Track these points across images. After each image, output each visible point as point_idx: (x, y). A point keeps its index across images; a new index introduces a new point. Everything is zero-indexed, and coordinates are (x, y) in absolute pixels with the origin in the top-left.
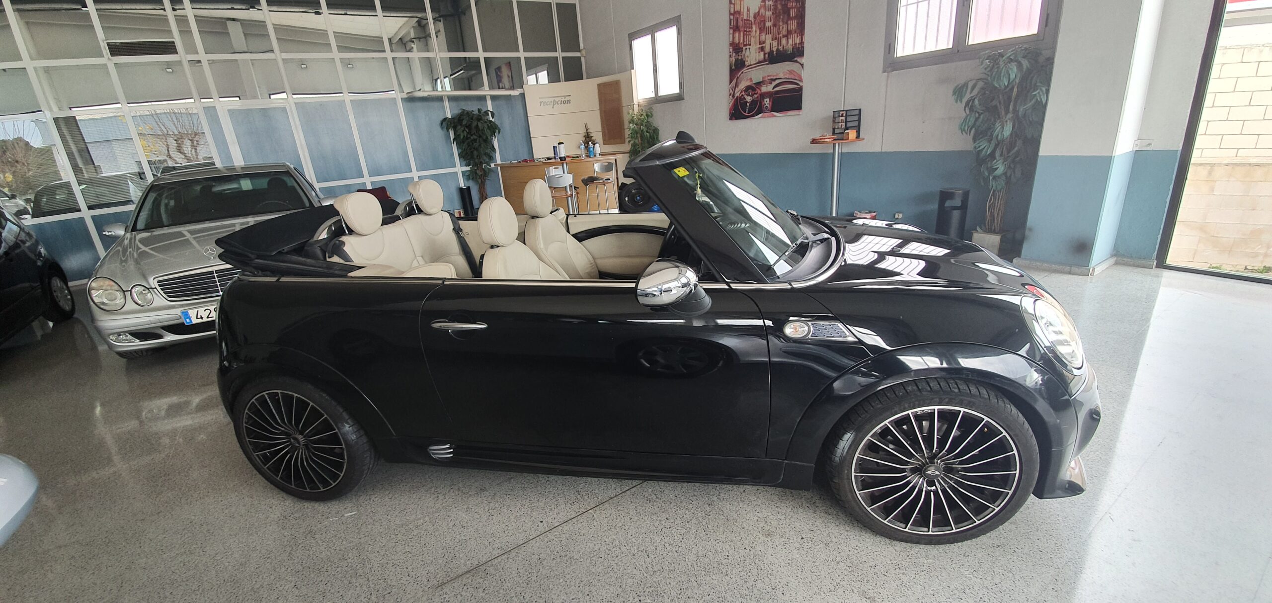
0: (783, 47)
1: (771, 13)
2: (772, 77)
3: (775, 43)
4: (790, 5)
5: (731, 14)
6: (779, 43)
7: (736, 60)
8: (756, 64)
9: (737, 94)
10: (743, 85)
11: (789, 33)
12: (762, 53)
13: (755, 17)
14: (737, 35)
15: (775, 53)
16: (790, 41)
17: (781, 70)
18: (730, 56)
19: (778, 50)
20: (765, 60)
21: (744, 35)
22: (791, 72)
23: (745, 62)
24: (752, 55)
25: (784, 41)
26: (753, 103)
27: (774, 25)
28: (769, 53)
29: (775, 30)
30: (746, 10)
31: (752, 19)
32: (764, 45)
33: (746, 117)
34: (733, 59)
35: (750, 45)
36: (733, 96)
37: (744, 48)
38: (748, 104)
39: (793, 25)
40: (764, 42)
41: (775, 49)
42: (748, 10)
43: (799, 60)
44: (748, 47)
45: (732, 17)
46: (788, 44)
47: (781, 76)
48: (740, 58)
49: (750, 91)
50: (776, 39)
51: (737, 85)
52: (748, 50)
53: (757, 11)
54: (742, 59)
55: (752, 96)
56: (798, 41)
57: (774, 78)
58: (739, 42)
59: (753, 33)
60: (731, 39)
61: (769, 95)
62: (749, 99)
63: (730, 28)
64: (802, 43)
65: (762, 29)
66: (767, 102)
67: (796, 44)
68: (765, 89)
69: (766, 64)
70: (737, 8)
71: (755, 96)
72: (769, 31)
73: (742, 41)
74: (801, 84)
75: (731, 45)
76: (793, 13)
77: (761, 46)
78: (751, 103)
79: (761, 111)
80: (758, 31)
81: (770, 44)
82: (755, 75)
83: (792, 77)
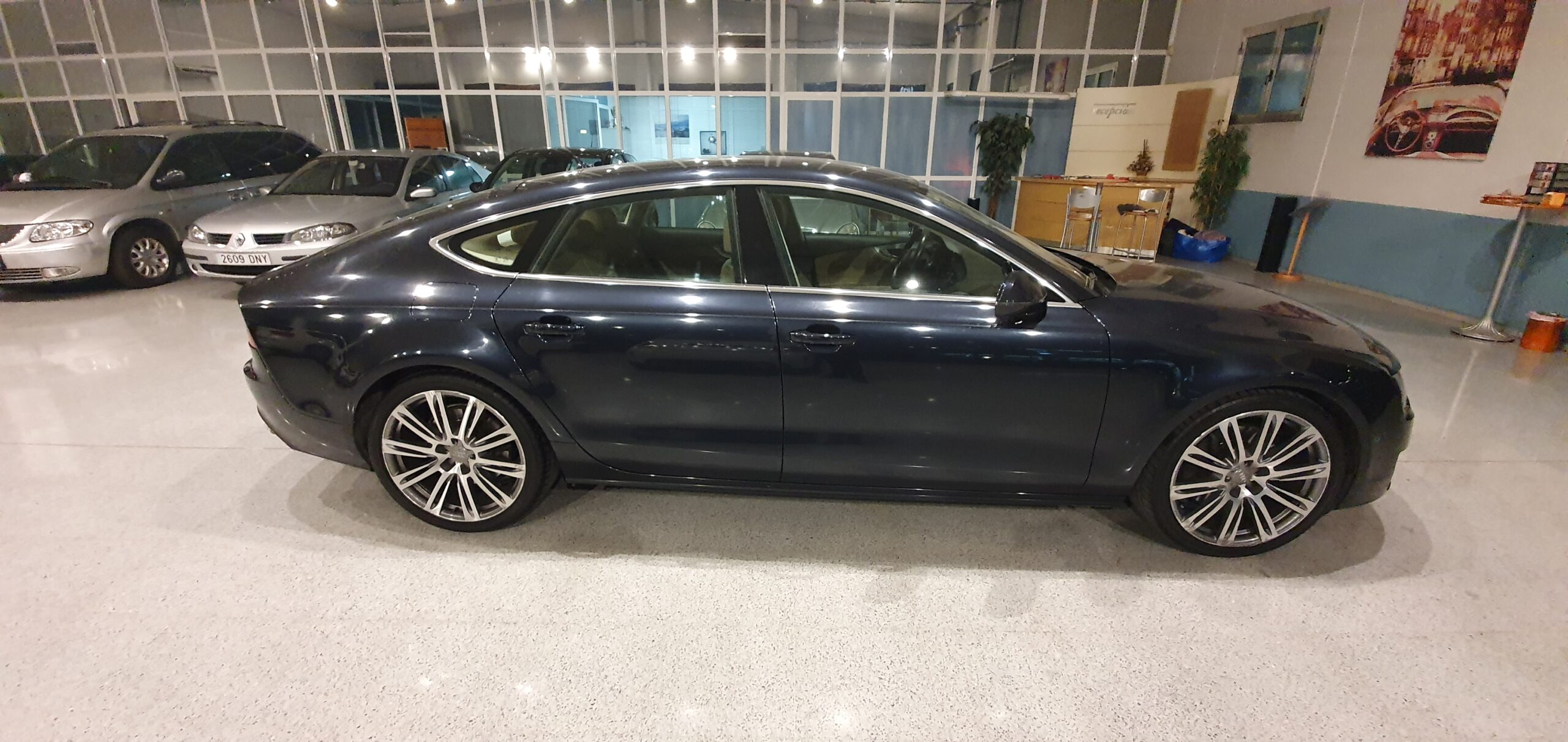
0: (1480, 64)
1: (1473, 15)
2: (1449, 104)
3: (1469, 58)
4: (1509, 5)
5: (1408, 11)
6: (1476, 56)
7: (1400, 75)
8: (1427, 83)
9: (1388, 120)
10: (1399, 110)
11: (1496, 45)
12: (1441, 72)
13: (1445, 19)
14: (1410, 41)
15: (1464, 70)
16: (1495, 57)
17: (1470, 95)
18: (1392, 69)
19: (1471, 66)
20: (1445, 79)
21: (1421, 42)
22: (1485, 99)
23: (1412, 78)
24: (1428, 69)
25: (1484, 56)
26: (1409, 136)
27: (1475, 32)
28: (1455, 71)
29: (1474, 39)
30: (1433, 8)
31: (1440, 20)
32: (1450, 58)
33: (1391, 154)
34: (1395, 74)
35: (1427, 56)
36: (1382, 121)
37: (1417, 60)
38: (1401, 137)
39: (1505, 34)
40: (1451, 54)
41: (1466, 65)
42: (1437, 8)
43: (1502, 83)
44: (1424, 58)
45: (1409, 16)
46: (1489, 61)
47: (1466, 102)
48: (1406, 72)
49: (1408, 118)
50: (1472, 51)
51: (1391, 107)
52: (1422, 62)
53: (1450, 9)
54: (1408, 74)
55: (1411, 125)
56: (1508, 56)
57: (1453, 104)
58: (1411, 51)
59: (1437, 41)
60: (1399, 47)
61: (1439, 127)
63: (1402, 31)
64: (1514, 60)
65: (1453, 36)
66: (1432, 136)
67: (1503, 61)
68: (1433, 118)
69: (1446, 85)
71: (1416, 126)
72: (1464, 39)
73: (1415, 49)
74: (1495, 117)
75: (1396, 54)
76: (1510, 18)
77: (1444, 58)
78: (1406, 136)
79: (1418, 148)
80: (1445, 39)
81: (1460, 56)
82: (1424, 98)
83: (1484, 107)
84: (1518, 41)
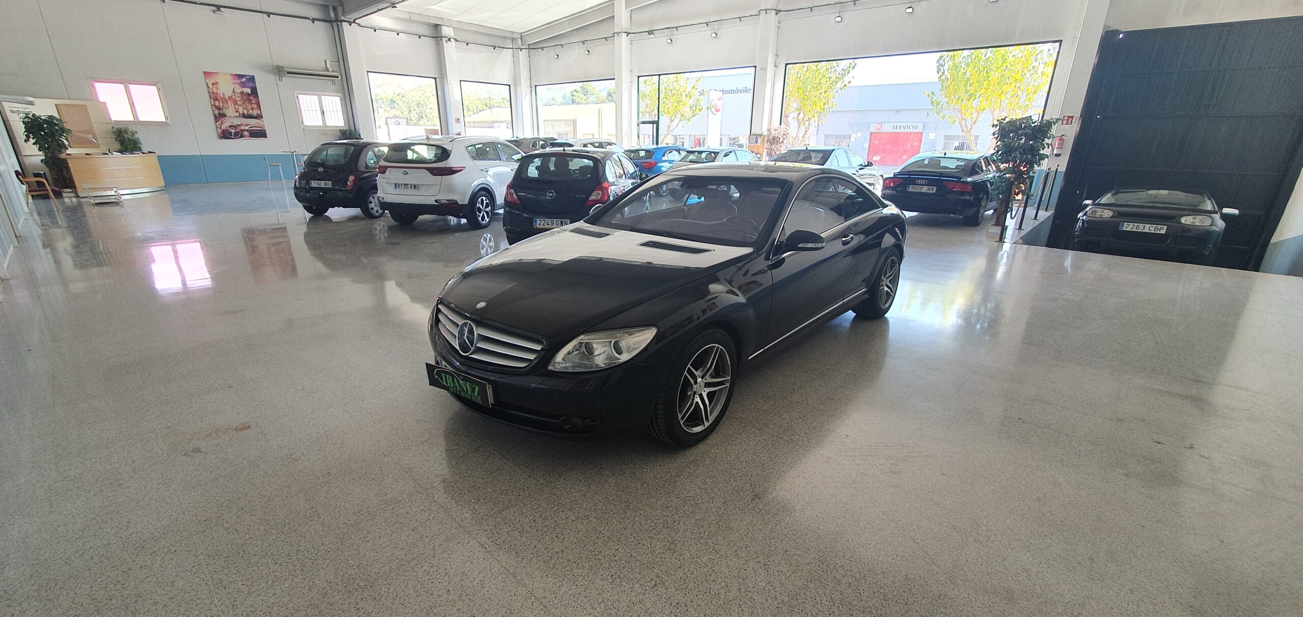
0: (250, 113)
1: (239, 98)
2: (246, 124)
4: (251, 98)
5: (209, 92)
6: (248, 111)
7: (219, 114)
8: (234, 116)
9: (223, 128)
10: (226, 124)
11: (253, 109)
12: (238, 114)
13: (229, 97)
14: (217, 102)
15: (246, 114)
16: (255, 112)
17: (251, 122)
18: (213, 110)
21: (222, 103)
22: (258, 123)
23: (225, 115)
24: (230, 111)
25: (250, 111)
27: (243, 104)
28: (242, 114)
29: (245, 106)
30: (221, 94)
31: (227, 97)
33: (231, 139)
34: (217, 112)
35: (227, 108)
36: (221, 128)
37: (223, 109)
38: (232, 133)
39: (255, 106)
40: (238, 109)
42: (223, 94)
43: (261, 119)
45: (211, 94)
46: (255, 113)
47: (252, 124)
49: (232, 128)
50: (245, 109)
51: (221, 123)
52: (226, 110)
54: (222, 113)
55: (234, 129)
56: (258, 112)
57: (248, 124)
58: (219, 106)
59: (229, 104)
60: (213, 103)
61: (247, 131)
62: (233, 131)
63: (211, 98)
64: (261, 114)
65: (235, 103)
66: (246, 133)
68: (243, 128)
69: (241, 118)
70: (215, 91)
71: (236, 130)
72: (240, 105)
73: (221, 105)
74: (264, 128)
75: (212, 105)
76: (253, 102)
77: (235, 110)
78: (235, 133)
79: (242, 136)
80: (233, 104)
81: (241, 110)
82: (234, 121)
83: (259, 125)
84: (259, 107)
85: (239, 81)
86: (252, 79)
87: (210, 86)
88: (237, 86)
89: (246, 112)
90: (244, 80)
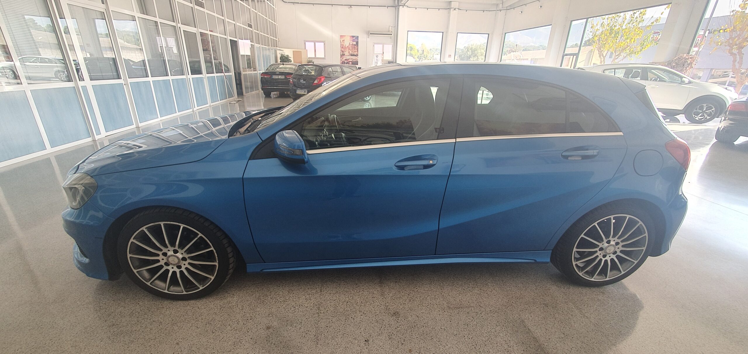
1: (351, 47)
2: (351, 58)
5: (341, 44)
9: (343, 60)
10: (344, 59)
11: (355, 52)
12: (349, 54)
14: (343, 49)
17: (354, 57)
24: (346, 53)
31: (346, 47)
32: (349, 52)
34: (342, 53)
37: (344, 51)
39: (356, 50)
43: (357, 56)
46: (355, 54)
51: (343, 58)
60: (341, 49)
61: (351, 62)
62: (346, 62)
64: (358, 53)
68: (350, 60)
69: (350, 56)
70: (343, 44)
72: (351, 50)
74: (358, 61)
76: (356, 48)
79: (349, 64)
80: (348, 50)
82: (348, 57)
83: (356, 59)
84: (358, 51)
85: (352, 39)
86: (357, 37)
87: (342, 41)
88: (351, 41)
89: (352, 53)
90: (354, 38)
